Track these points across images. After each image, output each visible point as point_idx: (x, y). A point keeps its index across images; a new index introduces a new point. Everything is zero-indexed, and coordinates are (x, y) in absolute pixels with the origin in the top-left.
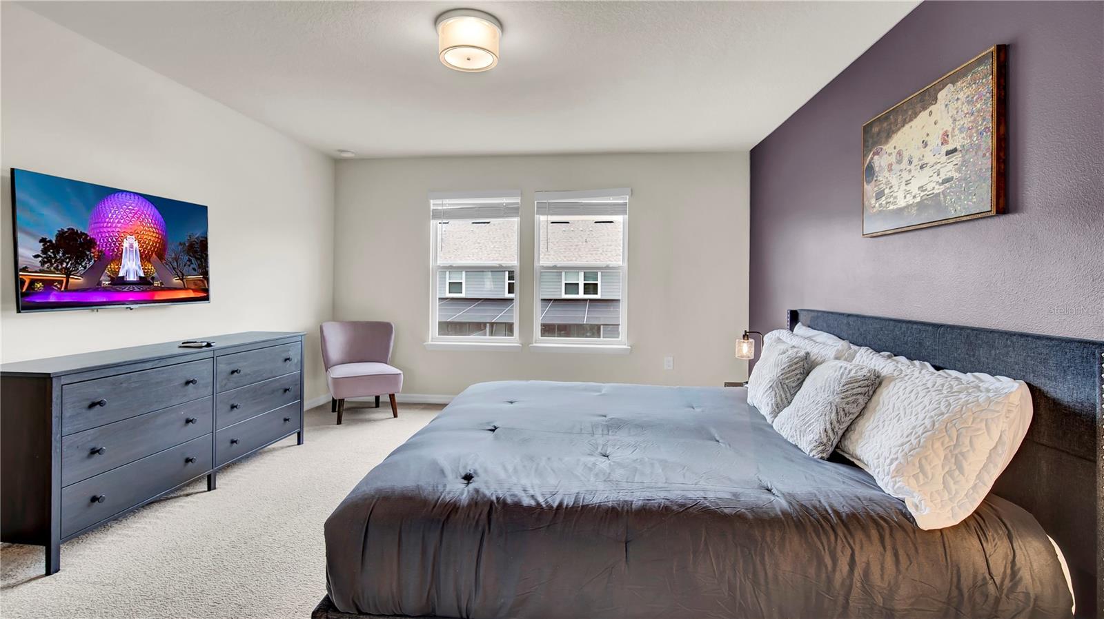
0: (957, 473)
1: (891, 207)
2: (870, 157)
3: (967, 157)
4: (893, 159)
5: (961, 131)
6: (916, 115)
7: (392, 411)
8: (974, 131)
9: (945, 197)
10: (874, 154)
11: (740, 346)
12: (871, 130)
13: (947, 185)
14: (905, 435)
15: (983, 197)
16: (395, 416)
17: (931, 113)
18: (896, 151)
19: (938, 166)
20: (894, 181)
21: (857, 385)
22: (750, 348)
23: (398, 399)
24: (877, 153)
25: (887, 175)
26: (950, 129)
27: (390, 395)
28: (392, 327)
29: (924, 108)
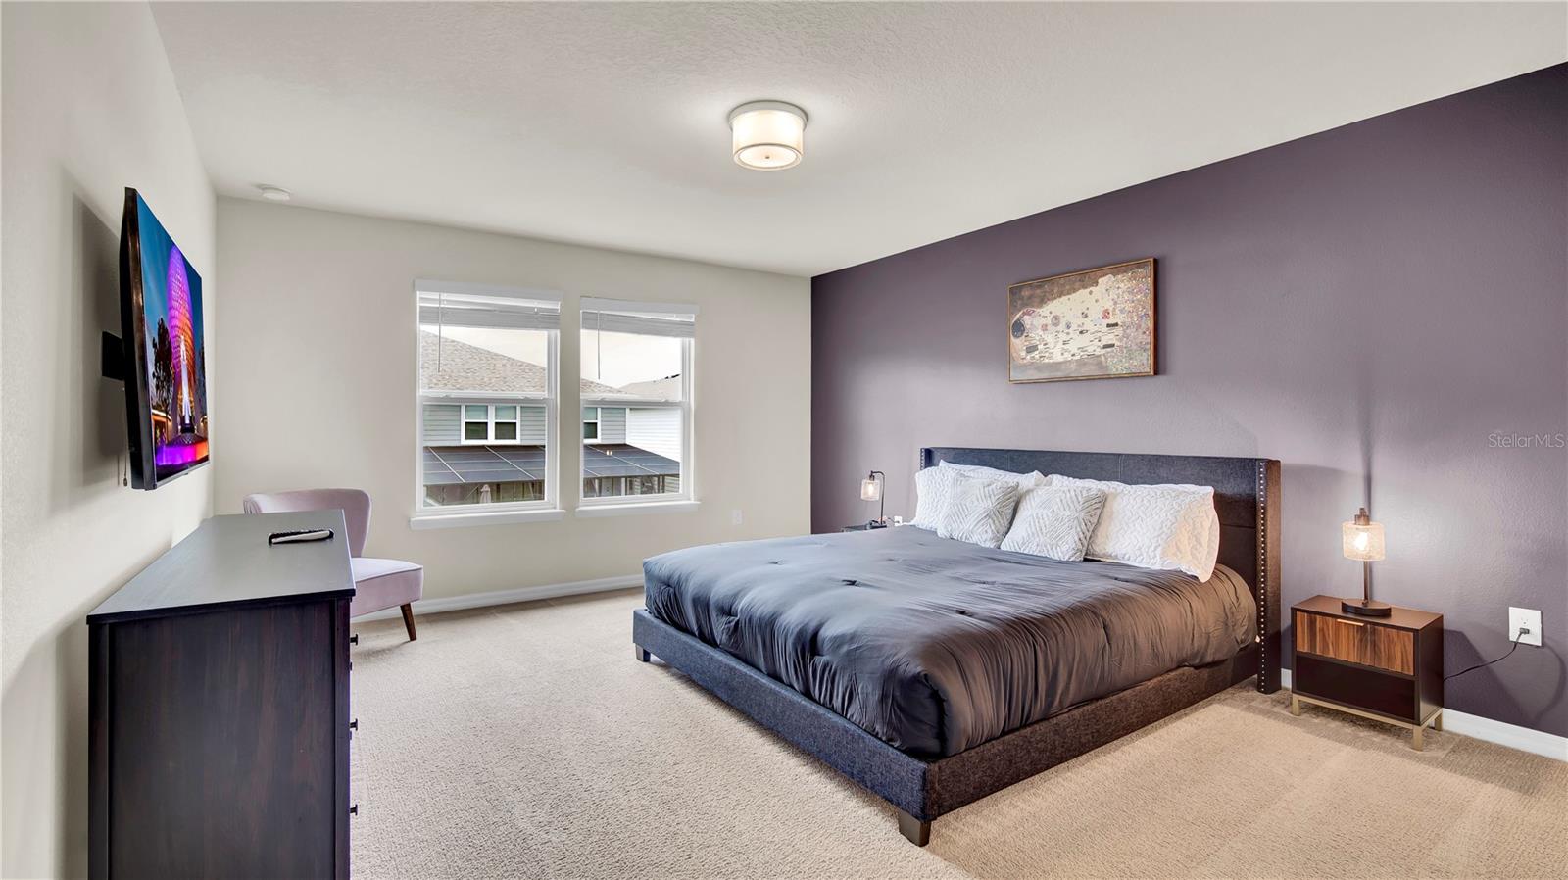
0: (1198, 546)
1: (1046, 360)
2: (1018, 316)
3: (1128, 331)
4: (1048, 321)
5: (1122, 311)
6: (1075, 290)
7: (405, 629)
8: (1134, 314)
9: (1106, 359)
10: (1024, 314)
11: (865, 488)
12: (1020, 292)
13: (1109, 349)
14: (1158, 528)
15: (1143, 361)
16: (413, 637)
17: (1091, 293)
18: (1052, 316)
19: (1099, 334)
20: (1049, 338)
21: (1094, 501)
22: (875, 489)
23: (416, 609)
24: (1028, 313)
25: (1041, 333)
26: (1111, 309)
27: (402, 607)
28: (366, 497)
29: (1085, 287)
